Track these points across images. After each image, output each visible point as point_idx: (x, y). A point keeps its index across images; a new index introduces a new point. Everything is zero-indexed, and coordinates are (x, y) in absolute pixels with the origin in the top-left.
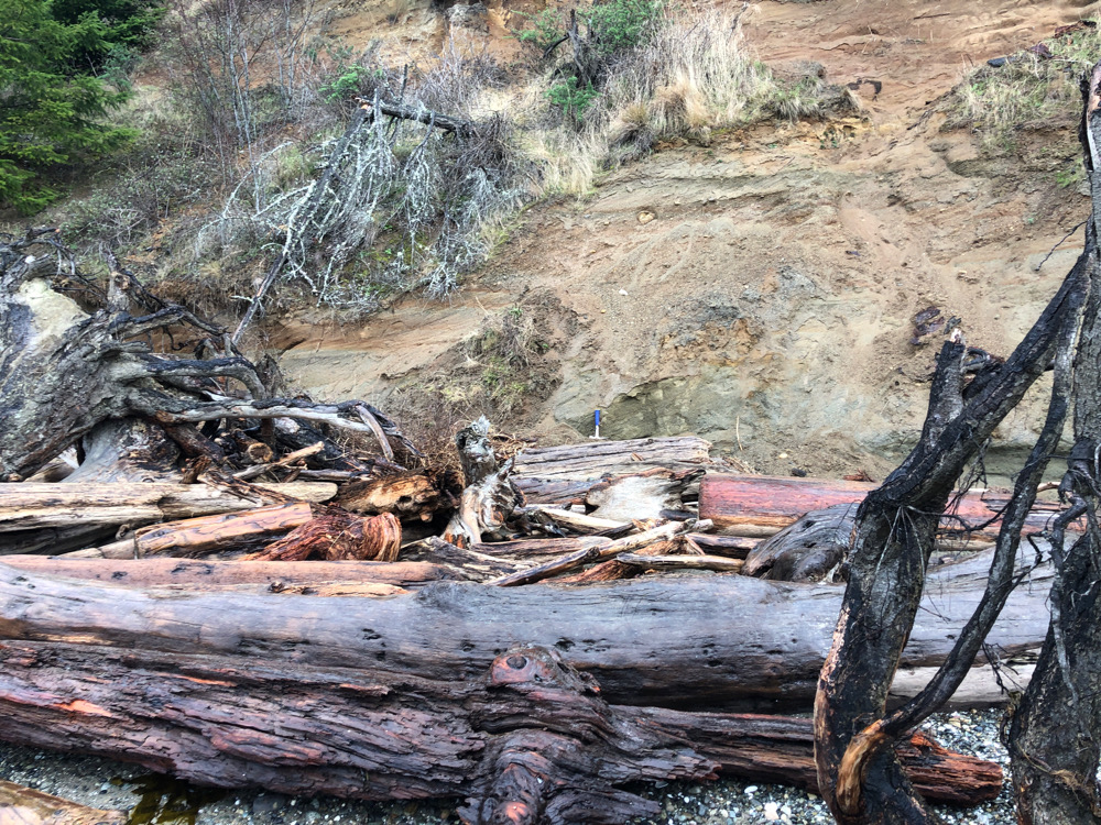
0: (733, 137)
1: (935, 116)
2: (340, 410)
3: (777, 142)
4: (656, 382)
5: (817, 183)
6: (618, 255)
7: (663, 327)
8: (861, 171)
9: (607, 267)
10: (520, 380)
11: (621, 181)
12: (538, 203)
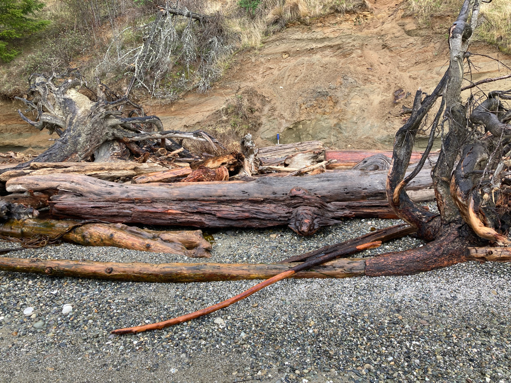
0: (319, 21)
1: (399, 11)
2: (194, 134)
3: (337, 23)
4: (299, 122)
5: (354, 40)
6: (276, 72)
7: (300, 101)
8: (371, 35)
9: (272, 78)
10: (246, 124)
11: (274, 41)
12: (240, 51)
